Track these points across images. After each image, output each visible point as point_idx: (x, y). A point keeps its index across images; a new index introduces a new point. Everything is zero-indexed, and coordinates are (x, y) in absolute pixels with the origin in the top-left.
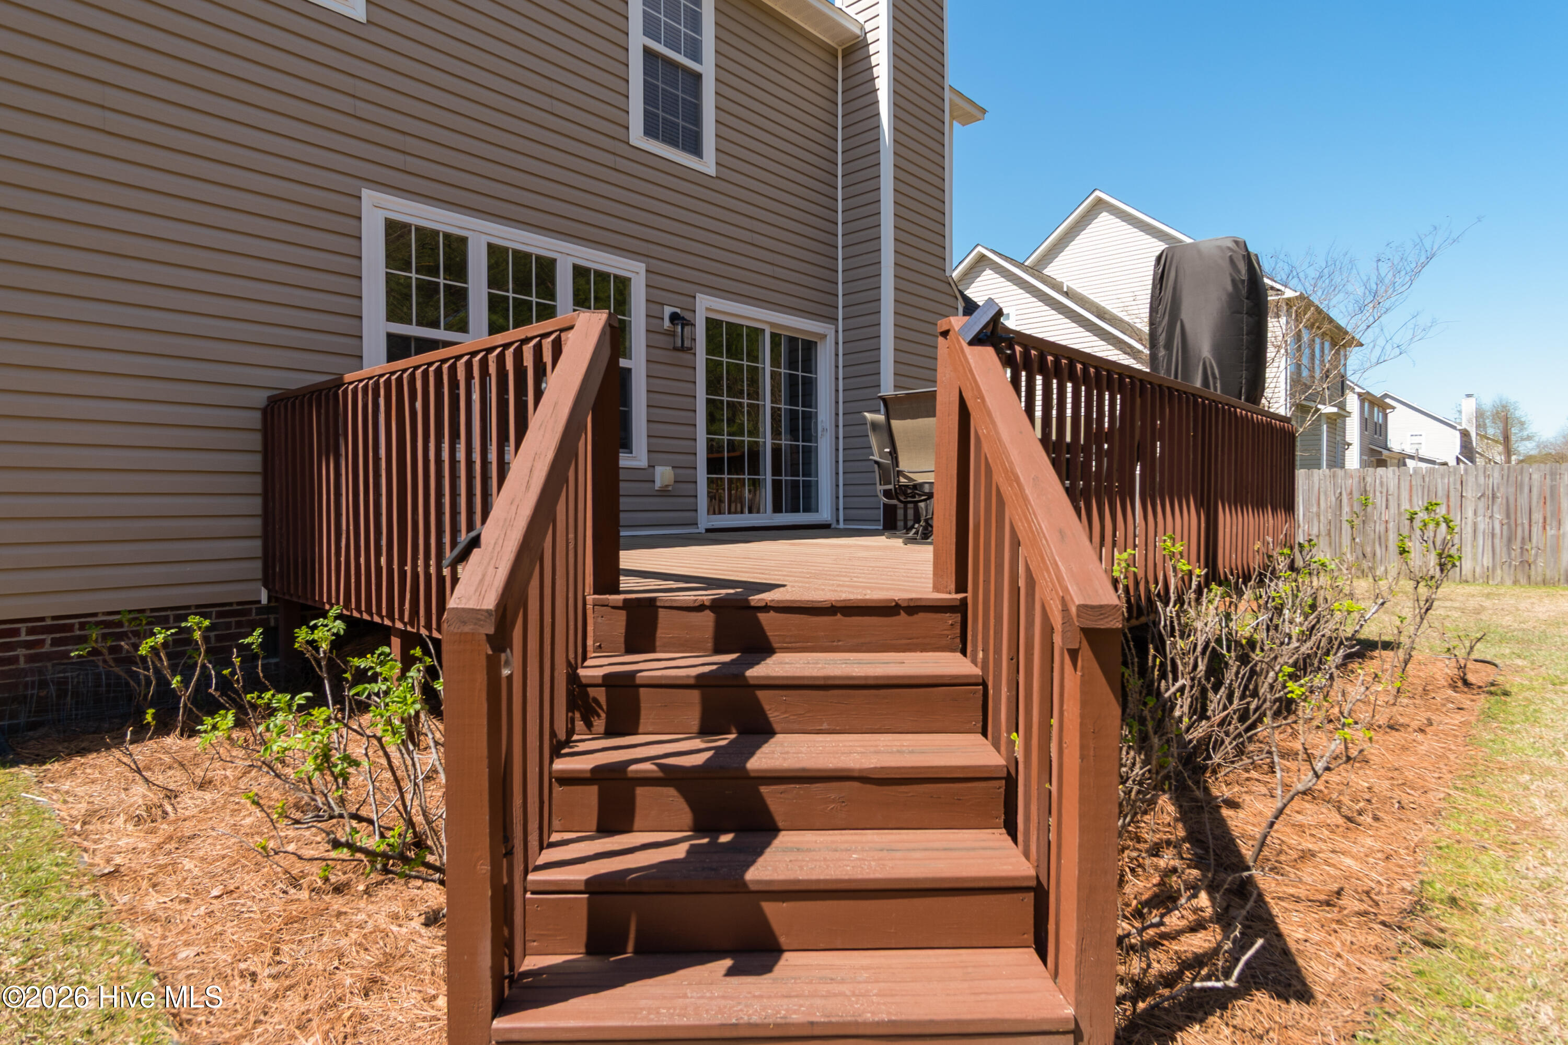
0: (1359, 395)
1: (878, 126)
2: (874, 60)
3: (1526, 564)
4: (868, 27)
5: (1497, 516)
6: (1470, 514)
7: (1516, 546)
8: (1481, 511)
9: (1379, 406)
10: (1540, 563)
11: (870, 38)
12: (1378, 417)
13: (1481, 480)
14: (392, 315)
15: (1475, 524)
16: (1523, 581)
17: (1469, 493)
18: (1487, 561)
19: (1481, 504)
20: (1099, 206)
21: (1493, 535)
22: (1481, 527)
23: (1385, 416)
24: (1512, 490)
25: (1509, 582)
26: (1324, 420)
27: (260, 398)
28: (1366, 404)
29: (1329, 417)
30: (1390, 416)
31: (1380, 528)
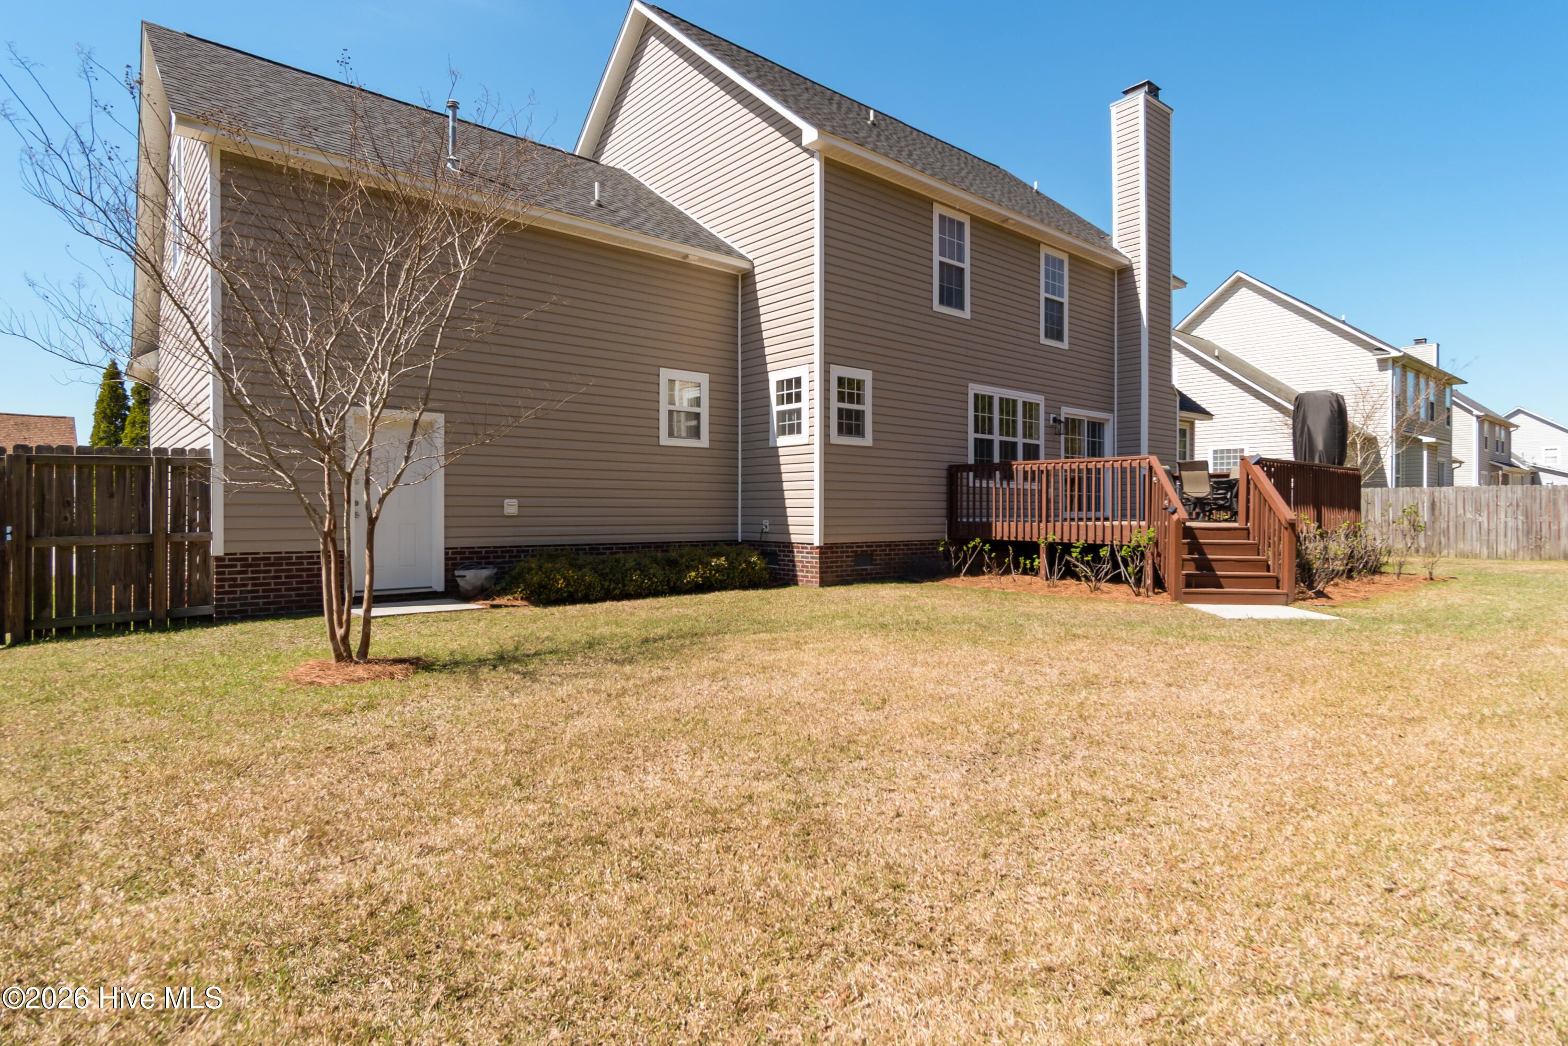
0: (1478, 417)
1: (1140, 312)
2: (1137, 278)
3: (1538, 547)
4: (1133, 260)
5: (1520, 517)
6: (1502, 516)
7: (1533, 536)
8: (1509, 514)
9: (1500, 426)
10: (1547, 546)
11: (1135, 266)
12: (1501, 434)
13: (1510, 495)
14: (976, 431)
15: (1506, 523)
16: (1537, 558)
17: (1502, 503)
18: (1514, 546)
19: (1510, 510)
20: (1239, 283)
21: (1517, 529)
22: (1510, 524)
23: (1509, 434)
24: (1529, 501)
25: (1528, 558)
26: (1425, 447)
27: (946, 465)
28: (1486, 426)
29: (1429, 445)
30: (1513, 434)
31: (1444, 525)
